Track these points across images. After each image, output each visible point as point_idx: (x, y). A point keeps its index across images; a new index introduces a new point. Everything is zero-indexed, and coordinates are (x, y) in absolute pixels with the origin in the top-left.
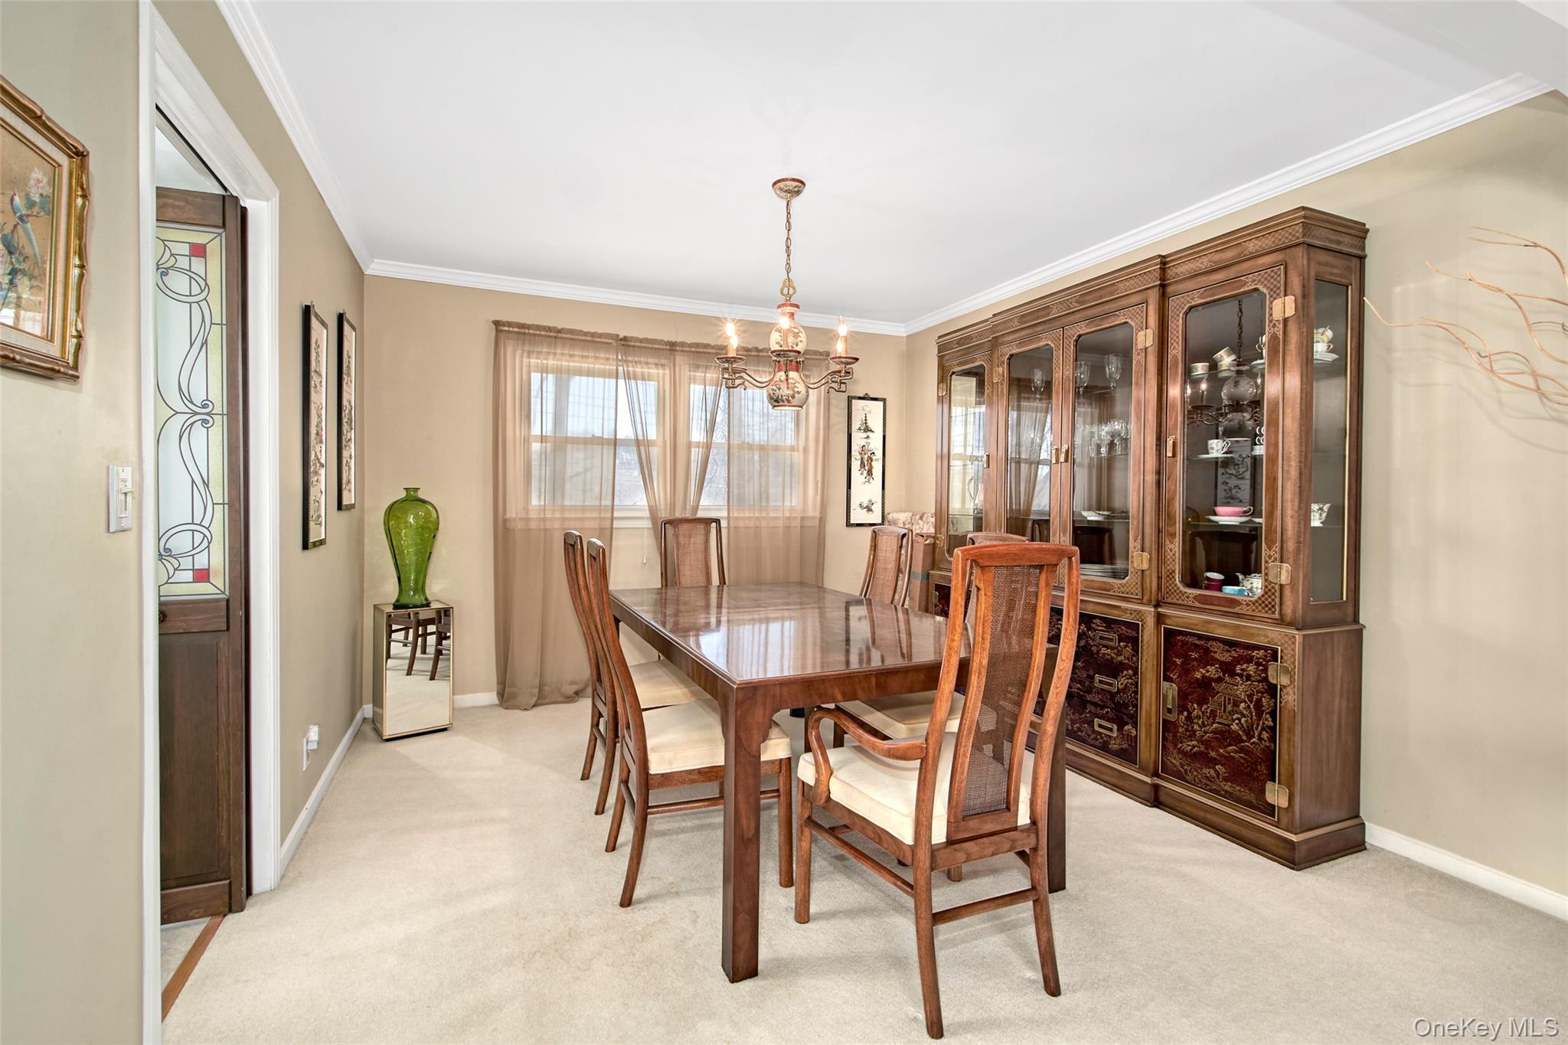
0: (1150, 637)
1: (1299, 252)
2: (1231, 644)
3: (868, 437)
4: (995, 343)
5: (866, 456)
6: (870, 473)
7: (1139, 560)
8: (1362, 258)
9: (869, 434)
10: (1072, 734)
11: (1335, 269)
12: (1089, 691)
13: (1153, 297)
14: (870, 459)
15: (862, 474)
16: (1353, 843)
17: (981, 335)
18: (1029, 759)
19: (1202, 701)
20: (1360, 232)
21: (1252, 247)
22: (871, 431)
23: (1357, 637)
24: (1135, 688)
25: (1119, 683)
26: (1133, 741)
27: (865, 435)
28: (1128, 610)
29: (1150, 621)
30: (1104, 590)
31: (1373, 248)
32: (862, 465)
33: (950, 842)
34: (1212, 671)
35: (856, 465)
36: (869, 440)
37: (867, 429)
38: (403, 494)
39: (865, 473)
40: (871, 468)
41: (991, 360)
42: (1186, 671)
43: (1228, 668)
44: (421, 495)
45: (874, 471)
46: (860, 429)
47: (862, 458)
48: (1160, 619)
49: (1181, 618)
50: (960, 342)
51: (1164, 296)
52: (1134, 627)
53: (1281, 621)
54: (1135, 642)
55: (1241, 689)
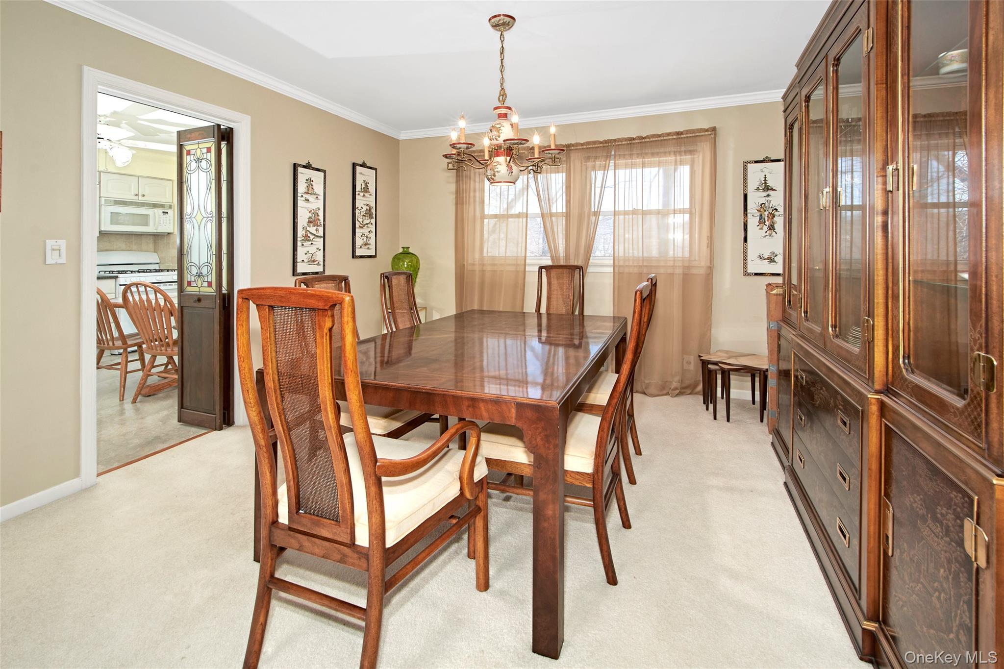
3: (768, 195)
5: (766, 213)
6: (772, 228)
9: (770, 192)
14: (772, 215)
15: (761, 229)
22: (772, 189)
27: (765, 194)
32: (762, 221)
36: (769, 198)
37: (767, 188)
38: (401, 250)
39: (765, 228)
40: (773, 223)
44: (411, 251)
45: (776, 226)
46: (758, 189)
47: (761, 215)
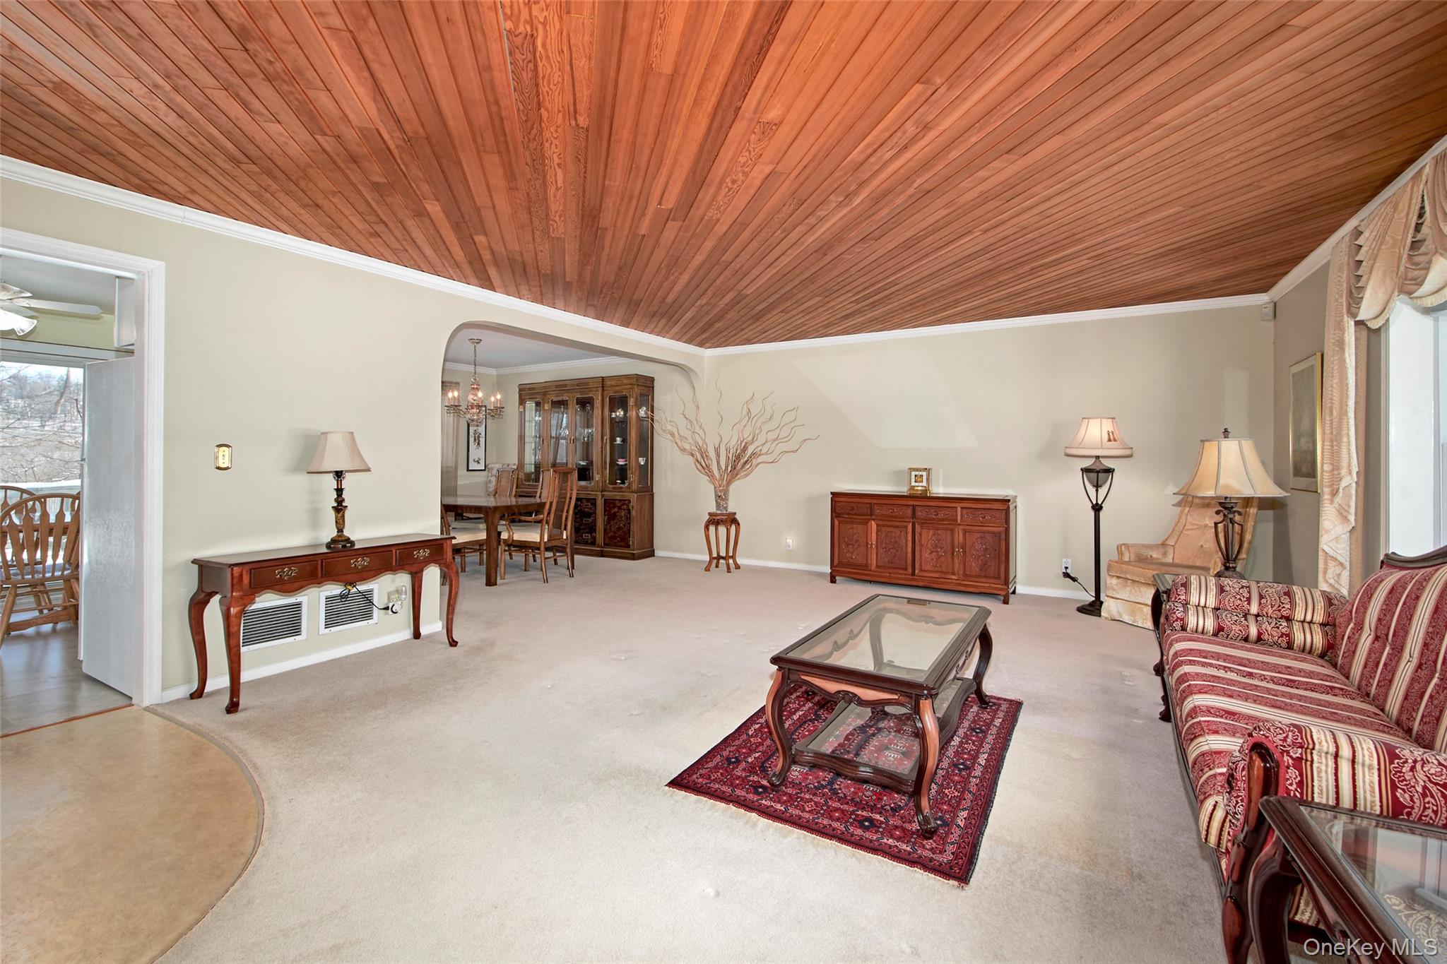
0: (600, 503)
1: (635, 386)
2: (620, 500)
4: (545, 394)
5: (476, 435)
6: (479, 444)
7: (597, 477)
8: (653, 388)
10: (576, 542)
11: (645, 391)
12: (581, 525)
13: (600, 389)
14: (479, 437)
16: (651, 554)
17: (539, 388)
18: (565, 532)
19: (614, 520)
20: (652, 380)
21: (625, 381)
23: (652, 495)
24: (595, 522)
25: (591, 520)
26: (594, 538)
28: (592, 494)
29: (600, 497)
30: (585, 488)
31: (656, 384)
32: (475, 440)
33: (548, 540)
34: (616, 510)
35: (472, 440)
39: (476, 443)
40: (479, 441)
41: (543, 400)
42: (609, 511)
43: (620, 508)
45: (481, 443)
47: (475, 438)
48: (603, 496)
49: (609, 495)
50: (530, 389)
51: (603, 390)
52: (595, 499)
53: (632, 492)
54: (594, 504)
55: (623, 513)
